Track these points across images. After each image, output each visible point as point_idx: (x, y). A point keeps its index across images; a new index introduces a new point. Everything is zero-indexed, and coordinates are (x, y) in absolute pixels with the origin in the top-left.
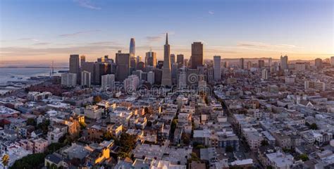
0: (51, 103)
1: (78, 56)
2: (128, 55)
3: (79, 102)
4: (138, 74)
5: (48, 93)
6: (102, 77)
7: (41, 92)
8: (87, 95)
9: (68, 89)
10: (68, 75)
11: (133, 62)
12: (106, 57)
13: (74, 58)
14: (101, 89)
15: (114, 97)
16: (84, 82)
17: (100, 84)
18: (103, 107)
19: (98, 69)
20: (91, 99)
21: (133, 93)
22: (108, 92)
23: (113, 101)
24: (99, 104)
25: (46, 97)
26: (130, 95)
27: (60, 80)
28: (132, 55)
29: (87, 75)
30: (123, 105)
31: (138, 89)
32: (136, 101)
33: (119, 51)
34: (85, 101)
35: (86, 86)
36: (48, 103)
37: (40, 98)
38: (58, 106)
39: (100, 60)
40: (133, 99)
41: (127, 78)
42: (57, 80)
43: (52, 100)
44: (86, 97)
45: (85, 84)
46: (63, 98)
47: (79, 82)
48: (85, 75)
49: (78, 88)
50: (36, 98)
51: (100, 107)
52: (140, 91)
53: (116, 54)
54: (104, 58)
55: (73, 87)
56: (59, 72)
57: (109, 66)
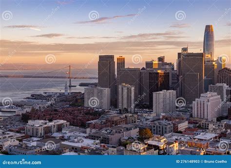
0: (68, 139)
1: (112, 57)
2: (201, 55)
3: (115, 138)
4: (220, 91)
5: (62, 122)
6: (154, 94)
7: (50, 120)
8: (129, 126)
9: (96, 114)
10: (96, 91)
11: (210, 68)
12: (161, 59)
13: (106, 61)
14: (153, 115)
15: (176, 131)
16: (123, 103)
17: (150, 107)
18: (156, 148)
19: (146, 81)
20: (134, 133)
21: (211, 126)
22: (164, 122)
23: (174, 138)
24: (150, 142)
25: (60, 128)
26: (204, 128)
27: (83, 99)
28: (207, 56)
29: (127, 92)
30: (191, 146)
31: (219, 119)
32: (216, 140)
33: (185, 49)
34: (125, 136)
35: (126, 111)
36: (63, 139)
37: (48, 130)
38: (79, 145)
39: (149, 64)
40: (210, 136)
41: (199, 97)
42: (77, 100)
43: (69, 134)
44: (128, 129)
45: (125, 106)
46: (88, 130)
47: (114, 103)
48: (125, 91)
49: (113, 114)
50: (41, 131)
51: (150, 147)
52: (225, 122)
53: (179, 54)
54: (156, 62)
55: (103, 112)
56: (81, 85)
57: (166, 75)
